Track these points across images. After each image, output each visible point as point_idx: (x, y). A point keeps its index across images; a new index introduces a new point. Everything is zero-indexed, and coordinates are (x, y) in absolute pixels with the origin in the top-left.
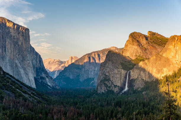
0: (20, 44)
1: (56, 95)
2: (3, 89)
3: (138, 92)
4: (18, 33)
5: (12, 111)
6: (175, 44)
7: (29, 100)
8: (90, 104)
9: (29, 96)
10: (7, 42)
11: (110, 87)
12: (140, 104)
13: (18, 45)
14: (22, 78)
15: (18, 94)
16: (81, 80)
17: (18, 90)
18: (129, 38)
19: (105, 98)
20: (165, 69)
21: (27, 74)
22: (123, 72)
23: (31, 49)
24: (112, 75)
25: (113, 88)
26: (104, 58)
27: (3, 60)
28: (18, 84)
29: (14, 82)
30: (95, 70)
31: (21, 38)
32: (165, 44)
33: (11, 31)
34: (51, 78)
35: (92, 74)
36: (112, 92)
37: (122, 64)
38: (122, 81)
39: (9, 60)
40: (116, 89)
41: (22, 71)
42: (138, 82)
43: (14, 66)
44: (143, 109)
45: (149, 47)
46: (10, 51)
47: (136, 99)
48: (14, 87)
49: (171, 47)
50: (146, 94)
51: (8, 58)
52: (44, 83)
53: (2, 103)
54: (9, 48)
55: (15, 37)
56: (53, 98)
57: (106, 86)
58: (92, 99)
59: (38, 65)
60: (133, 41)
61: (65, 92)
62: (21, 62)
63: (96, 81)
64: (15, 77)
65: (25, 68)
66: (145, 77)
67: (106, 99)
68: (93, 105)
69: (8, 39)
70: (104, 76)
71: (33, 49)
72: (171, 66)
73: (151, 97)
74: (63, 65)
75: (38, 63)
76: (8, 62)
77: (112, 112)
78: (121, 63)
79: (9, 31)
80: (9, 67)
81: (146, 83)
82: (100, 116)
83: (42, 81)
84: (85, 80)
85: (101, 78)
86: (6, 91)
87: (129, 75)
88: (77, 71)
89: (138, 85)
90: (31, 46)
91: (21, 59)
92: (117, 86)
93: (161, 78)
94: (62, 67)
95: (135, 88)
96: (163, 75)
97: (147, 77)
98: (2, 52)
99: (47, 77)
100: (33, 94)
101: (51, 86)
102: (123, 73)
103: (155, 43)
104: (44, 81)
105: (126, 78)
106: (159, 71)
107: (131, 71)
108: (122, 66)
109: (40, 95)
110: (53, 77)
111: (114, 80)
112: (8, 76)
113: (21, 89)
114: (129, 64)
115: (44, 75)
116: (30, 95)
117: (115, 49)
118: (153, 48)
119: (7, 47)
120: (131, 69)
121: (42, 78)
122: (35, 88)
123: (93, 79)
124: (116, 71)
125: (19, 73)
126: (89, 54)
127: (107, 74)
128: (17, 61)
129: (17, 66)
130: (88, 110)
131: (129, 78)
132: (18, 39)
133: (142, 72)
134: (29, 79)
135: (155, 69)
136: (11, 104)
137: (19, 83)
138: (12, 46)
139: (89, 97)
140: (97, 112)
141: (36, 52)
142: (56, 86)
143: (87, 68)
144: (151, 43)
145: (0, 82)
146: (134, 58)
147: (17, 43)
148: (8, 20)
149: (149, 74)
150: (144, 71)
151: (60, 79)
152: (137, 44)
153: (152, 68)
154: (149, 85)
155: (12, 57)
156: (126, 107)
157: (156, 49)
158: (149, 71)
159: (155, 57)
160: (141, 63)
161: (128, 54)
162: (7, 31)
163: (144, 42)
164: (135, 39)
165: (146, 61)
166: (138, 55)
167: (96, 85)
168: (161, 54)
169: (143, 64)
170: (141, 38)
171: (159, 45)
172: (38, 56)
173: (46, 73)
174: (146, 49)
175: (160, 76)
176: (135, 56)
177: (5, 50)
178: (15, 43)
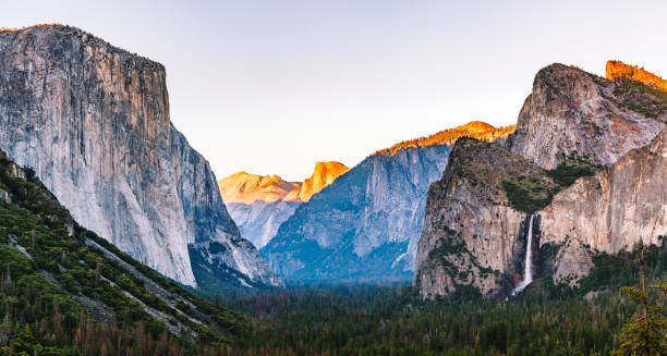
0: (134, 121)
1: (268, 311)
2: (75, 292)
3: (570, 292)
4: (127, 84)
7: (169, 334)
8: (392, 342)
9: (171, 318)
10: (89, 117)
11: (464, 276)
13: (129, 127)
14: (143, 248)
15: (127, 310)
16: (360, 251)
17: (127, 294)
18: (535, 89)
19: (448, 315)
21: (162, 235)
22: (514, 218)
24: (473, 230)
25: (477, 279)
26: (443, 165)
27: (75, 184)
28: (127, 272)
29: (113, 264)
30: (408, 214)
31: (137, 102)
33: (100, 77)
34: (251, 247)
35: (401, 227)
36: (472, 293)
37: (509, 188)
38: (508, 250)
39: (96, 184)
40: (486, 281)
41: (143, 224)
42: (566, 256)
43: (115, 206)
45: (611, 123)
46: (98, 150)
47: (561, 319)
48: (112, 284)
50: (597, 301)
51: (91, 177)
52: (224, 266)
53: (71, 345)
54: (96, 138)
56: (259, 322)
57: (452, 271)
58: (401, 321)
59: (202, 198)
60: (549, 99)
62: (139, 189)
63: (414, 256)
64: (118, 246)
65: (155, 213)
66: (595, 238)
67: (450, 322)
68: (402, 345)
69: (91, 107)
70: (444, 235)
71: (183, 139)
73: (615, 312)
74: (291, 196)
75: (202, 190)
76: (92, 189)
78: (504, 182)
79: (94, 76)
80: (95, 210)
81: (600, 258)
83: (216, 261)
84: (375, 251)
85: (432, 242)
86: (85, 300)
87: (536, 231)
88: (343, 215)
89: (569, 268)
90: (174, 131)
91: (140, 179)
92: (489, 270)
93: (655, 241)
94: (289, 203)
95: (556, 277)
96: (664, 230)
97: (602, 235)
98: (73, 155)
99: (234, 242)
100: (185, 309)
101: (251, 277)
102: (511, 221)
103: (633, 108)
104: (223, 258)
105: (523, 239)
106: (645, 217)
107: (543, 214)
108: (508, 196)
109: (210, 312)
110: (255, 244)
111: (479, 250)
112: (93, 242)
113: (138, 290)
114: (533, 186)
115: (223, 235)
116: (173, 313)
117: (481, 130)
118: (625, 127)
119: (87, 135)
120: (541, 205)
121: (217, 248)
122: (194, 285)
123: (404, 246)
124: (486, 214)
125: (132, 233)
127: (453, 226)
128: (125, 188)
129: (124, 204)
131: (536, 241)
132: (127, 104)
133: (582, 218)
134: (170, 252)
135: (633, 208)
136: (104, 348)
137: (132, 269)
138: (108, 130)
139: (387, 315)
141: (193, 152)
142: (267, 277)
143: (379, 205)
144: (619, 106)
145: (64, 266)
146: (551, 165)
147: (122, 118)
148: (90, 37)
149: (609, 225)
150: (592, 214)
151: (281, 250)
152: (565, 108)
153: (621, 202)
154: (608, 268)
155: (108, 171)
156: (524, 350)
157: (636, 130)
158: (610, 212)
159: (631, 161)
160: (580, 182)
161: (530, 150)
162: (88, 75)
163: (590, 102)
164: (557, 91)
165: (599, 176)
166: (567, 153)
167: (414, 268)
168: (653, 150)
169: (588, 188)
170: (579, 89)
171: (647, 116)
172: (200, 166)
173: (231, 228)
174: (598, 131)
175: (651, 235)
176: (558, 156)
177: (82, 145)
178: (117, 119)
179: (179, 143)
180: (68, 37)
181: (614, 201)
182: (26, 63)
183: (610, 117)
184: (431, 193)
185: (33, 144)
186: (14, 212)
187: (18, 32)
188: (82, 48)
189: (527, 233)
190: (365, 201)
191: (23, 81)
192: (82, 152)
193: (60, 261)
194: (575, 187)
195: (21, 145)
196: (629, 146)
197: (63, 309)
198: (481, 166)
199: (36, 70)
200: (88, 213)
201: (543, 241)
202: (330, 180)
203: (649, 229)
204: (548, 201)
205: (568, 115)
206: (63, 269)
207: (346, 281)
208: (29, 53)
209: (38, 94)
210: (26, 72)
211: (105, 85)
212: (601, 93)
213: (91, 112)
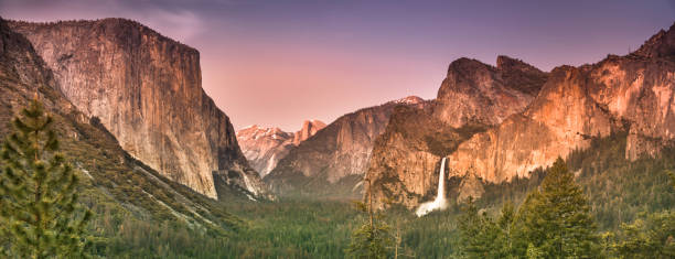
0: (176, 88)
2: (124, 201)
4: (172, 63)
6: (564, 88)
7: (187, 228)
9: (191, 218)
10: (144, 84)
11: (396, 197)
13: (173, 92)
14: (182, 174)
15: (159, 213)
16: (331, 179)
17: (161, 202)
18: (449, 74)
20: (536, 154)
21: (194, 164)
22: (431, 159)
23: (203, 102)
24: (404, 167)
25: (405, 201)
27: (135, 129)
28: (163, 188)
29: (154, 183)
30: (365, 156)
31: (179, 75)
32: (539, 89)
33: (153, 57)
34: (257, 175)
35: (359, 164)
36: (402, 208)
37: (429, 140)
38: (427, 181)
39: (150, 130)
40: (412, 202)
42: (466, 185)
43: (162, 144)
45: (499, 97)
46: (151, 106)
48: (151, 196)
49: (553, 96)
51: (146, 126)
52: (238, 186)
54: (149, 98)
55: (164, 72)
56: (254, 224)
57: (388, 193)
58: (350, 225)
59: (224, 142)
60: (458, 81)
62: (179, 133)
65: (190, 150)
66: (486, 173)
69: (147, 78)
70: (384, 170)
71: (211, 101)
72: (553, 144)
74: (288, 142)
75: (224, 136)
76: (147, 133)
78: (425, 136)
79: (149, 56)
80: (149, 147)
81: (488, 187)
83: (232, 183)
84: (341, 180)
85: (376, 174)
86: (131, 206)
87: (447, 168)
88: (321, 156)
89: (468, 193)
90: (205, 96)
91: (180, 127)
92: (414, 194)
93: (527, 175)
94: (287, 147)
95: (459, 199)
96: (532, 168)
97: (491, 172)
98: (133, 110)
99: (245, 171)
100: (202, 213)
101: (256, 194)
102: (430, 162)
103: (514, 87)
104: (238, 181)
105: (437, 173)
106: (520, 159)
107: (451, 157)
108: (428, 145)
109: (219, 216)
110: (260, 173)
111: (408, 180)
112: (140, 168)
113: (169, 200)
114: (446, 139)
115: (237, 166)
117: (416, 102)
118: (508, 100)
119: (143, 95)
120: (451, 151)
121: (234, 174)
122: (216, 198)
123: (361, 177)
124: (413, 157)
125: (173, 165)
126: (350, 115)
127: (390, 164)
128: (169, 133)
129: (168, 143)
131: (446, 175)
132: (171, 76)
133: (478, 160)
134: (200, 176)
135: (512, 153)
137: (167, 186)
138: (157, 93)
141: (219, 111)
142: (267, 194)
143: (345, 150)
144: (505, 86)
145: (117, 183)
146: (458, 125)
147: (169, 86)
148: (146, 28)
149: (496, 164)
150: (484, 157)
151: (279, 177)
152: (469, 88)
153: (505, 148)
154: (494, 193)
155: (158, 122)
157: (517, 102)
158: (496, 156)
159: (511, 123)
160: (476, 136)
161: (445, 115)
162: (144, 56)
163: (485, 83)
164: (463, 76)
165: (489, 132)
166: (469, 117)
167: (365, 192)
168: (526, 114)
169: (482, 140)
170: (478, 75)
171: (524, 92)
172: (223, 120)
173: (244, 161)
174: (490, 103)
175: (524, 171)
176: (463, 119)
177: (140, 103)
178: (165, 87)
179: (208, 104)
180: (130, 28)
181: (499, 149)
182: (99, 45)
183: (498, 93)
184: (377, 142)
185: (104, 101)
186: (81, 147)
187: (93, 22)
188: (140, 37)
189: (439, 168)
190: (337, 147)
191: (97, 57)
192: (140, 107)
194: (473, 140)
195: (96, 102)
196: (511, 112)
197: (113, 212)
198: (411, 125)
199: (106, 51)
200: (147, 154)
201: (450, 176)
202: (313, 133)
203: (522, 167)
204: (455, 149)
205: (471, 92)
206: (115, 185)
207: (320, 198)
208: (102, 38)
209: (108, 67)
210: (99, 52)
211: (156, 63)
212: (493, 77)
213: (146, 81)
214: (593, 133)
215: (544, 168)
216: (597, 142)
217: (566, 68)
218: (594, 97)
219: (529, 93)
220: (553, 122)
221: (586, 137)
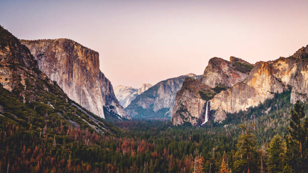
0: (88, 68)
1: (126, 127)
2: (68, 119)
3: (219, 125)
4: (87, 58)
5: (76, 144)
6: (261, 71)
7: (96, 132)
8: (164, 138)
10: (74, 67)
11: (186, 119)
12: (220, 139)
13: (87, 70)
14: (89, 106)
15: (83, 125)
16: (155, 110)
17: (84, 120)
18: (209, 64)
19: (181, 131)
20: (250, 100)
21: (95, 103)
22: (202, 102)
23: (100, 75)
24: (190, 105)
25: (191, 120)
26: (181, 86)
27: (69, 86)
29: (80, 111)
30: (170, 100)
31: (90, 63)
32: (250, 71)
33: (79, 55)
34: (122, 107)
35: (168, 103)
36: (189, 124)
37: (201, 93)
38: (200, 112)
39: (76, 87)
40: (193, 121)
41: (90, 99)
42: (218, 114)
43: (81, 93)
44: (223, 145)
45: (231, 75)
46: (77, 77)
47: (216, 133)
48: (79, 117)
49: (256, 74)
50: (227, 128)
51: (74, 85)
52: (114, 113)
53: (65, 135)
54: (76, 73)
55: (83, 61)
56: (123, 130)
57: (183, 117)
58: (167, 131)
59: (108, 92)
60: (213, 67)
61: (136, 124)
62: (89, 89)
63: (172, 112)
64: (82, 105)
65: (93, 96)
66: (227, 109)
67: (182, 133)
68: (167, 139)
70: (181, 106)
71: (103, 75)
72: (257, 96)
73: (234, 131)
74: (135, 93)
75: (108, 90)
76: (74, 88)
77: (188, 147)
78: (199, 91)
79: (77, 55)
80: (75, 95)
81: (228, 115)
82: (175, 152)
83: (111, 111)
84: (160, 110)
85: (177, 108)
86: (71, 121)
87: (209, 106)
88: (150, 99)
89: (219, 117)
90: (100, 72)
91: (89, 85)
92: (194, 117)
93: (245, 110)
94: (134, 95)
95: (215, 120)
96: (248, 107)
97: (229, 108)
98: (69, 78)
99: (117, 106)
100: (101, 125)
101: (122, 116)
103: (238, 70)
104: (113, 110)
105: (205, 108)
106: (242, 102)
107: (211, 101)
108: (200, 95)
109: (108, 126)
110: (123, 107)
111: (191, 111)
112: (74, 104)
113: (87, 119)
114: (208, 93)
115: (114, 103)
116: (97, 126)
117: (193, 76)
118: (236, 76)
119: (74, 73)
120: (211, 98)
121: (112, 107)
122: (104, 118)
123: (168, 109)
124: (194, 101)
125: (86, 102)
126: (164, 81)
127: (184, 104)
128: (84, 88)
129: (84, 93)
130: (162, 144)
131: (209, 109)
132: (86, 63)
133: (223, 102)
134: (97, 107)
135: (238, 100)
136: (76, 136)
137: (85, 112)
138: (80, 71)
139: (163, 130)
140: (172, 147)
141: (106, 79)
142: (126, 117)
143: (161, 97)
144: (234, 70)
145: (65, 111)
146: (214, 86)
147: (85, 68)
148: (76, 43)
149: (231, 104)
150: (226, 101)
151: (131, 108)
152: (218, 70)
153: (235, 98)
154: (231, 118)
155: (80, 83)
156: (205, 142)
157: (239, 77)
158: (231, 101)
159: (238, 86)
160: (222, 92)
161: (207, 82)
162: (75, 55)
163: (225, 68)
164: (215, 65)
165: (228, 90)
166: (218, 83)
167: (171, 116)
168: (244, 82)
169: (225, 93)
170: (222, 65)
171: (243, 72)
172: (108, 83)
173: (116, 101)
174: (228, 77)
175: (244, 108)
176: (216, 84)
177: (72, 75)
178: (83, 68)
180: (69, 43)
181: (233, 98)
182: (55, 50)
183: (231, 73)
184: (177, 94)
185: (57, 74)
186: (50, 94)
187: (53, 40)
188: (73, 46)
189: (206, 106)
190: (157, 95)
191: (54, 55)
192: (72, 77)
193: (63, 109)
195: (53, 74)
196: (237, 81)
197: (64, 124)
198: (192, 86)
199: (58, 52)
200: (73, 96)
201: (211, 109)
202: (147, 89)
203: (243, 106)
204: (213, 97)
205: (219, 72)
207: (150, 119)
208: (57, 47)
209: (59, 59)
210: (55, 53)
211: (80, 58)
212: (228, 66)
213: (75, 65)
214: (275, 91)
215: (254, 107)
216: (277, 95)
217: (261, 62)
218: (275, 75)
219: (245, 73)
220: (257, 86)
221: (272, 93)
